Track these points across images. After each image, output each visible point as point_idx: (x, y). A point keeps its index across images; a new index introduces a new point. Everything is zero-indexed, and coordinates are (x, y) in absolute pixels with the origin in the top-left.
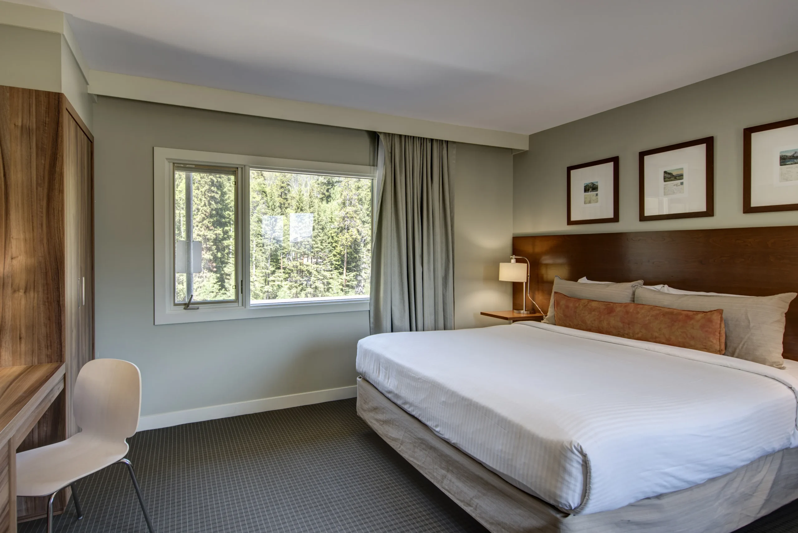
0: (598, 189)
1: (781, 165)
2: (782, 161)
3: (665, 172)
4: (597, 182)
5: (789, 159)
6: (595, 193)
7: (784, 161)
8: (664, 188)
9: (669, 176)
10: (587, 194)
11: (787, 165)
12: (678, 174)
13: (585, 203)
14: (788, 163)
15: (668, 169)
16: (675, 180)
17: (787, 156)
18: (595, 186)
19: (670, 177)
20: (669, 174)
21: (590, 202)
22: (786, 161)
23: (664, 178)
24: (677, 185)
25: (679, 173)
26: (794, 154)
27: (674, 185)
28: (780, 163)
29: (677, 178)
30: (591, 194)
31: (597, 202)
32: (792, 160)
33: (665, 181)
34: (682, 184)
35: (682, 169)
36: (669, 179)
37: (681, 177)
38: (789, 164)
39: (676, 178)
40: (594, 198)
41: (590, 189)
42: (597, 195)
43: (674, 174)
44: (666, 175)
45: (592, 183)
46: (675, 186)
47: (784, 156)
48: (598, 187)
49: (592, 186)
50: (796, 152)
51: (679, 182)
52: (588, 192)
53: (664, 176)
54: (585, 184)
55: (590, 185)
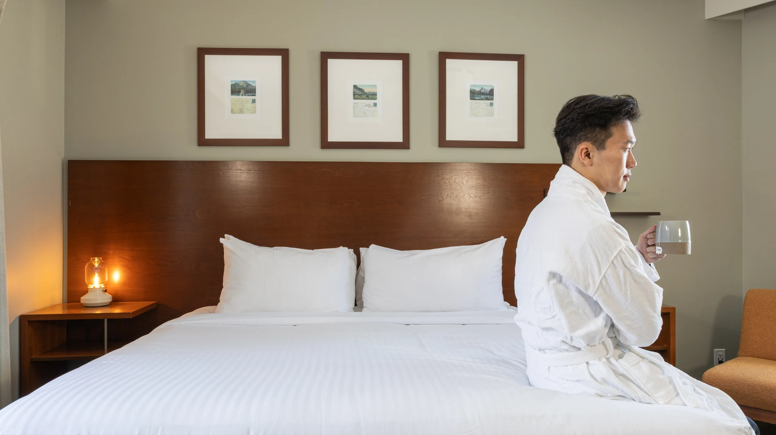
0: (255, 93)
1: (471, 99)
2: (471, 95)
3: (355, 87)
4: (254, 82)
5: (477, 94)
6: (251, 98)
7: (473, 95)
8: (354, 107)
9: (360, 93)
10: (235, 97)
11: (476, 100)
12: (371, 92)
13: (232, 111)
14: (476, 98)
15: (359, 84)
16: (366, 99)
17: (475, 91)
18: (250, 87)
19: (362, 94)
20: (361, 90)
21: (241, 111)
22: (475, 95)
23: (354, 95)
24: (369, 106)
25: (372, 90)
26: (481, 90)
27: (366, 106)
28: (471, 96)
29: (370, 96)
30: (243, 98)
31: (254, 112)
32: (479, 95)
33: (355, 98)
34: (375, 105)
35: (375, 86)
36: (359, 97)
37: (374, 96)
38: (477, 100)
39: (368, 97)
40: (250, 105)
41: (242, 92)
42: (254, 101)
43: (365, 91)
44: (356, 91)
45: (245, 82)
46: (368, 106)
47: (473, 90)
48: (255, 89)
49: (245, 86)
50: (482, 88)
51: (372, 102)
52: (238, 95)
53: (354, 92)
54: (232, 81)
55: (241, 84)
